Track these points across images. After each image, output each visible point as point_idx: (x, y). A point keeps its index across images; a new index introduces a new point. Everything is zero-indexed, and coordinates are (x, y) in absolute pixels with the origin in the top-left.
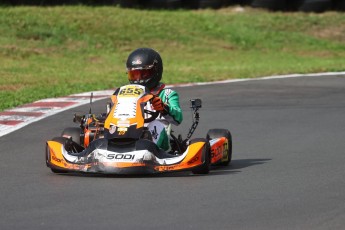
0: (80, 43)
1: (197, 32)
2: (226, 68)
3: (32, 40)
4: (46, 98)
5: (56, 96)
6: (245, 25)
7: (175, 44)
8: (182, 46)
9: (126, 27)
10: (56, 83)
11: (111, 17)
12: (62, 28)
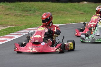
0: (40, 12)
1: (73, 9)
2: (81, 19)
3: (26, 12)
4: (29, 28)
5: (32, 27)
6: (87, 7)
7: (67, 12)
8: (69, 13)
9: (53, 8)
10: (32, 24)
11: (48, 5)
12: (34, 8)
